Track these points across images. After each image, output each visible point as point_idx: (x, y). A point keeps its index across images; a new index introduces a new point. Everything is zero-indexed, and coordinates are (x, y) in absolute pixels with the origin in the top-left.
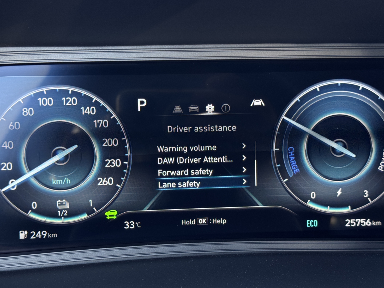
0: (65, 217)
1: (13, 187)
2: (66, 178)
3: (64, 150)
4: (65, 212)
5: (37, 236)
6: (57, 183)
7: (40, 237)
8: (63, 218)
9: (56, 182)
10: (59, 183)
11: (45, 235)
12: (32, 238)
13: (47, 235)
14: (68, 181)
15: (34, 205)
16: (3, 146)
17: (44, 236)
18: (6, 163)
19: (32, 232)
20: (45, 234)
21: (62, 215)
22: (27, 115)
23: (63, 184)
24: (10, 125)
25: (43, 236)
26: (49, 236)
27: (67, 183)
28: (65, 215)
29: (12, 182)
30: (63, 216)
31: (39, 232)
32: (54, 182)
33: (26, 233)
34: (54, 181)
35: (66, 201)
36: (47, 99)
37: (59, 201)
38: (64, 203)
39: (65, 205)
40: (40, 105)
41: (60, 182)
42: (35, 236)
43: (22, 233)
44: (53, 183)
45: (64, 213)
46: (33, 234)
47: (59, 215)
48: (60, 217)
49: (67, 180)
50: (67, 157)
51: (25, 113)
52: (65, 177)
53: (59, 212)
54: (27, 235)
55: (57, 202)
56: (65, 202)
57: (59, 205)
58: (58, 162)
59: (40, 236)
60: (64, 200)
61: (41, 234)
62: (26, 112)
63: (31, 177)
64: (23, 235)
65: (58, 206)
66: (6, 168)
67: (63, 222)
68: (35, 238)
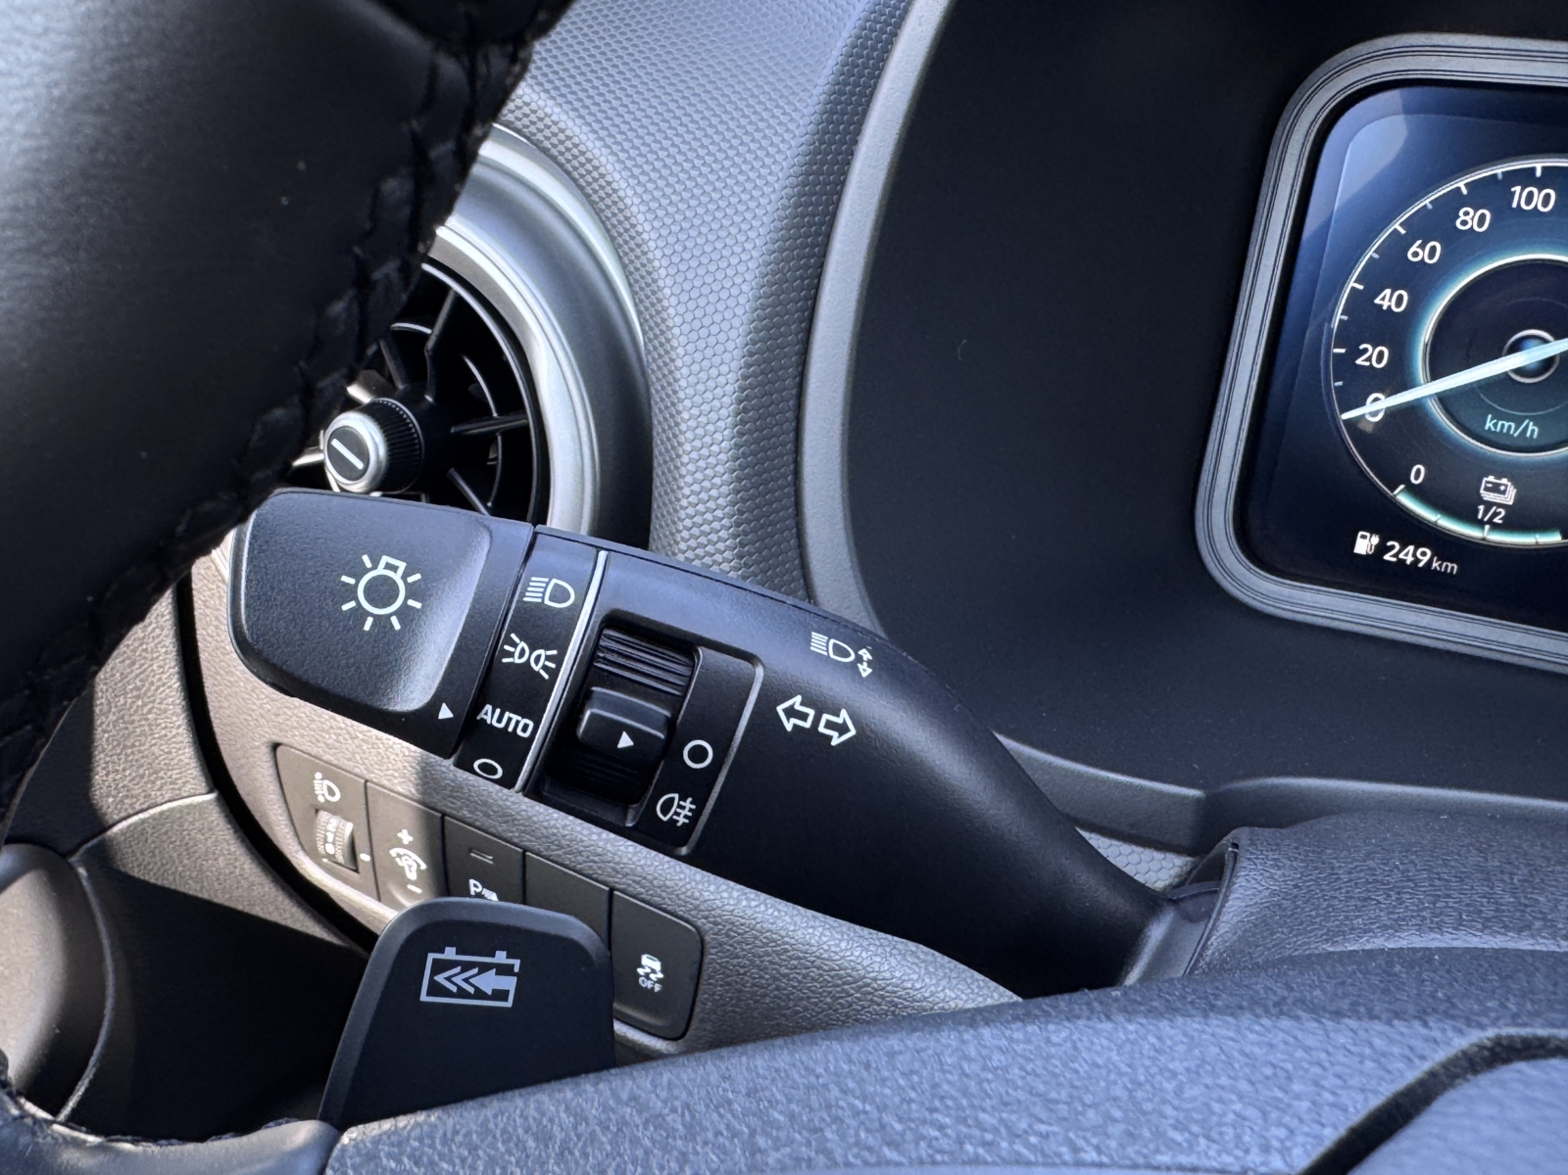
0: (1495, 527)
1: (1374, 414)
2: (1526, 422)
3: (1545, 341)
4: (1500, 513)
5: (1401, 556)
6: (1498, 429)
7: (1408, 562)
8: (1487, 527)
9: (1495, 425)
10: (1505, 431)
11: (1425, 559)
12: (1387, 557)
13: (1430, 562)
14: (1533, 431)
15: (1418, 473)
16: (1377, 301)
17: (1420, 561)
18: (1374, 347)
19: (1390, 543)
20: (1425, 555)
21: (1486, 519)
22: (1468, 227)
23: (1516, 435)
24: (1414, 248)
25: (1417, 561)
26: (1435, 565)
27: (1528, 434)
28: (1497, 520)
29: (1376, 399)
30: (1490, 522)
31: (1411, 548)
32: (1489, 424)
33: (1375, 540)
34: (1492, 420)
35: (1509, 484)
36: (1540, 191)
37: (1491, 478)
38: (1502, 488)
39: (1504, 492)
40: (1514, 205)
41: (1510, 427)
42: (1396, 555)
43: (1363, 537)
44: (1487, 428)
45: (1495, 514)
46: (1393, 547)
47: (1480, 517)
48: (1481, 524)
49: (1531, 427)
50: (1547, 363)
51: (1464, 223)
52: (1525, 418)
53: (1481, 508)
54: (1376, 546)
55: (1485, 479)
56: (1506, 486)
57: (1487, 489)
58: (1519, 371)
59: (1409, 559)
60: (1504, 481)
61: (1414, 555)
62: (1468, 218)
63: (1430, 396)
64: (1364, 544)
65: (1482, 491)
66: (1369, 359)
67: (1484, 539)
68: (1394, 559)
